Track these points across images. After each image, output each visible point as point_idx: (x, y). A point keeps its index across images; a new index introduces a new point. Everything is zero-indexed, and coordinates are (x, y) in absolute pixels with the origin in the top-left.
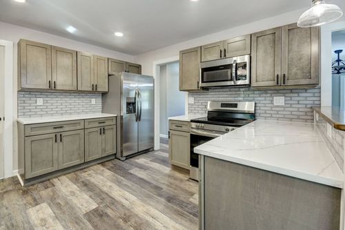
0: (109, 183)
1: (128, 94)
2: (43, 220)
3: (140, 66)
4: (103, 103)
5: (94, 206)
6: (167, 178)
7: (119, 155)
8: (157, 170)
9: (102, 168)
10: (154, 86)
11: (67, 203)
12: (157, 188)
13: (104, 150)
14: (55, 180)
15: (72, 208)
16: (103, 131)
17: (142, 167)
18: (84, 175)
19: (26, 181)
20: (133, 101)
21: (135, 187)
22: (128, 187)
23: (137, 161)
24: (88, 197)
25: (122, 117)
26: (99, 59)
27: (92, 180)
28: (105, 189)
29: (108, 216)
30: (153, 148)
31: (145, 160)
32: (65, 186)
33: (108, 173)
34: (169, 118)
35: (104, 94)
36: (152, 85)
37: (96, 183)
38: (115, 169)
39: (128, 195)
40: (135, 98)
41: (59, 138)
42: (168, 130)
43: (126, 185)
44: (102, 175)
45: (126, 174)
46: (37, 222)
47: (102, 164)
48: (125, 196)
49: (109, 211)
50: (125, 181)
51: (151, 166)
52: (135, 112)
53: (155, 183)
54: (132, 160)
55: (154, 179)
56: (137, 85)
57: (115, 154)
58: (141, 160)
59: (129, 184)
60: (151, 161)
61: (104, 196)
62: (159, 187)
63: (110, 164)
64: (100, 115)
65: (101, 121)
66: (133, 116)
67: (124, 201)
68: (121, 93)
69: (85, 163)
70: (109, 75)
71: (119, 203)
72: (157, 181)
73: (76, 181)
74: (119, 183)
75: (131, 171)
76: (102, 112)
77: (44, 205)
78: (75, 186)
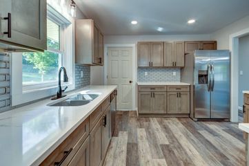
0: (180, 133)
1: (201, 67)
2: (142, 137)
3: (216, 42)
4: (181, 75)
5: (167, 143)
6: (238, 153)
7: (192, 116)
8: (227, 140)
9: (178, 121)
10: (230, 59)
11: (153, 134)
12: (222, 156)
13: (180, 109)
14: (151, 119)
15: (155, 138)
16: (179, 95)
17: (212, 132)
18: (166, 122)
19: (139, 114)
20: (205, 74)
21: (200, 145)
22: (194, 142)
23: (208, 125)
24: (164, 136)
25: (194, 86)
26: (178, 43)
27: (170, 127)
28: (176, 136)
29: (174, 154)
30: (229, 119)
31: (216, 127)
32: (155, 123)
33: (181, 126)
34: (244, 92)
35: (182, 69)
36: (227, 58)
37: (171, 129)
38: (187, 125)
39: (192, 148)
40: (207, 71)
41: (153, 95)
42: (243, 104)
43: (192, 140)
44: (177, 126)
45: (195, 132)
46: (139, 136)
47: (178, 118)
48: (190, 147)
49: (175, 151)
50: (192, 137)
51: (223, 135)
52: (207, 83)
53: (222, 151)
54: (204, 123)
55: (221, 146)
56: (209, 60)
57: (189, 114)
58: (213, 126)
59: (196, 140)
60: (223, 130)
61: (174, 140)
62: (225, 156)
63: (184, 121)
64: (179, 83)
65: (178, 88)
66: (206, 87)
67: (188, 150)
68: (194, 67)
69: (167, 114)
70: (185, 54)
71: (184, 150)
72: (225, 150)
73: (161, 123)
74: (188, 136)
75: (200, 132)
76: (181, 81)
77: (144, 129)
78: (159, 126)
